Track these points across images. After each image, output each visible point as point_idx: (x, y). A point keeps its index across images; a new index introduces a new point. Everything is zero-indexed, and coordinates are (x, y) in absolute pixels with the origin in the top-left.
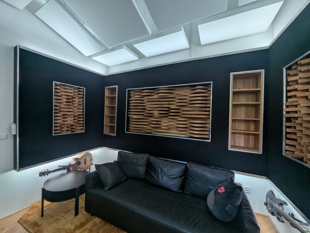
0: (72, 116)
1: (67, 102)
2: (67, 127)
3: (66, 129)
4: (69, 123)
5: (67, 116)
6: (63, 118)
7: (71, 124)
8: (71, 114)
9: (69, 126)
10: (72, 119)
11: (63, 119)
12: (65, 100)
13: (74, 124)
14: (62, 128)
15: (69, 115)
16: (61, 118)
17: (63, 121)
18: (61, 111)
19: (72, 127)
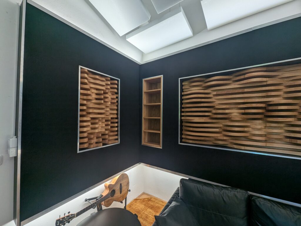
0: (104, 121)
1: (97, 99)
2: (97, 138)
3: (95, 140)
4: (100, 131)
5: (97, 121)
6: (92, 124)
7: (103, 133)
8: (102, 118)
9: (100, 135)
10: (104, 125)
11: (91, 126)
12: (94, 96)
13: (107, 132)
14: (90, 139)
15: (100, 119)
16: (89, 124)
17: (92, 129)
18: (90, 113)
19: (104, 137)
